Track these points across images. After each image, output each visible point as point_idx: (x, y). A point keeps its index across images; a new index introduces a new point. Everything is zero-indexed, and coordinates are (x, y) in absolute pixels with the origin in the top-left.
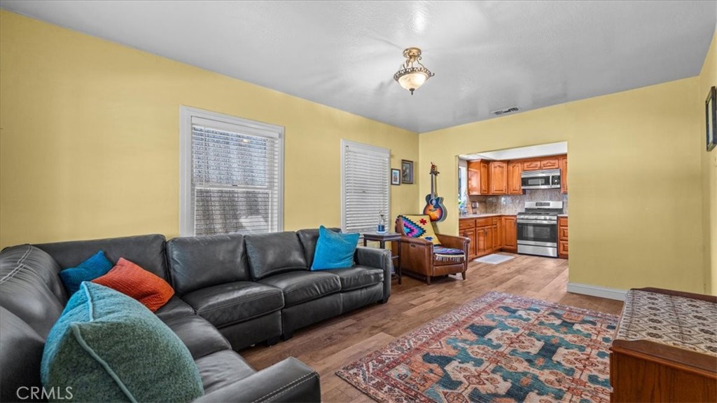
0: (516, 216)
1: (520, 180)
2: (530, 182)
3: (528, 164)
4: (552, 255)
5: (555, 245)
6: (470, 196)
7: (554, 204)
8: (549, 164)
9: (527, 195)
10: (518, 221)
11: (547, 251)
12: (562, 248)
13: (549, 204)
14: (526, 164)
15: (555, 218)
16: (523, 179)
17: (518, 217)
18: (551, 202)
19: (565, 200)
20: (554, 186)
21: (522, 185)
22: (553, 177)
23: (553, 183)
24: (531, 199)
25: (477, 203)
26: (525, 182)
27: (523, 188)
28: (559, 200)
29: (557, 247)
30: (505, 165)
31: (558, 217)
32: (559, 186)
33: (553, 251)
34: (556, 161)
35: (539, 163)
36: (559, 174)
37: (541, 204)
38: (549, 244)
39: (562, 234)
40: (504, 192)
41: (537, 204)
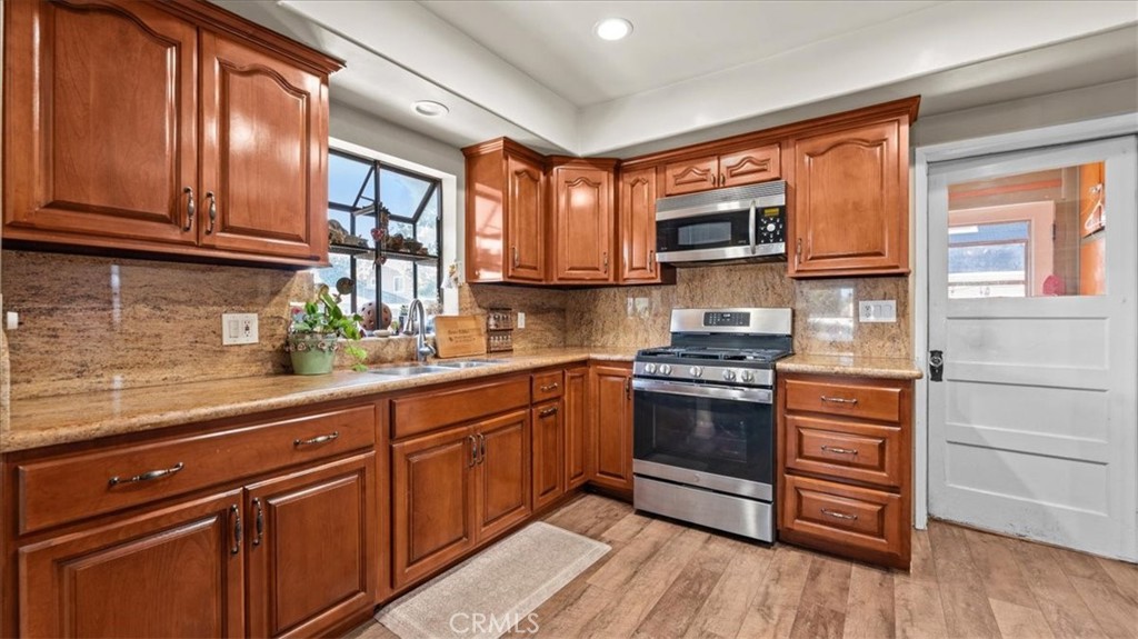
0: (628, 364)
1: (654, 226)
2: (685, 235)
3: (679, 171)
4: (752, 532)
5: (767, 490)
6: (476, 287)
7: (762, 320)
8: (748, 167)
9: (681, 288)
10: (637, 383)
11: (739, 516)
12: (790, 504)
13: (745, 319)
14: (671, 173)
15: (767, 377)
16: (660, 224)
17: (637, 368)
18: (754, 312)
19: (800, 306)
20: (762, 250)
21: (659, 250)
22: (760, 212)
23: (761, 237)
24: (692, 303)
25: (521, 316)
26: (668, 234)
27: (662, 257)
28: (780, 305)
29: (774, 503)
30: (605, 177)
31: (778, 375)
32: (780, 248)
33: (759, 516)
34: (772, 153)
35: (712, 165)
36: (780, 200)
37: (723, 319)
38: (747, 487)
39: (792, 447)
40: (601, 274)
41: (708, 319)
